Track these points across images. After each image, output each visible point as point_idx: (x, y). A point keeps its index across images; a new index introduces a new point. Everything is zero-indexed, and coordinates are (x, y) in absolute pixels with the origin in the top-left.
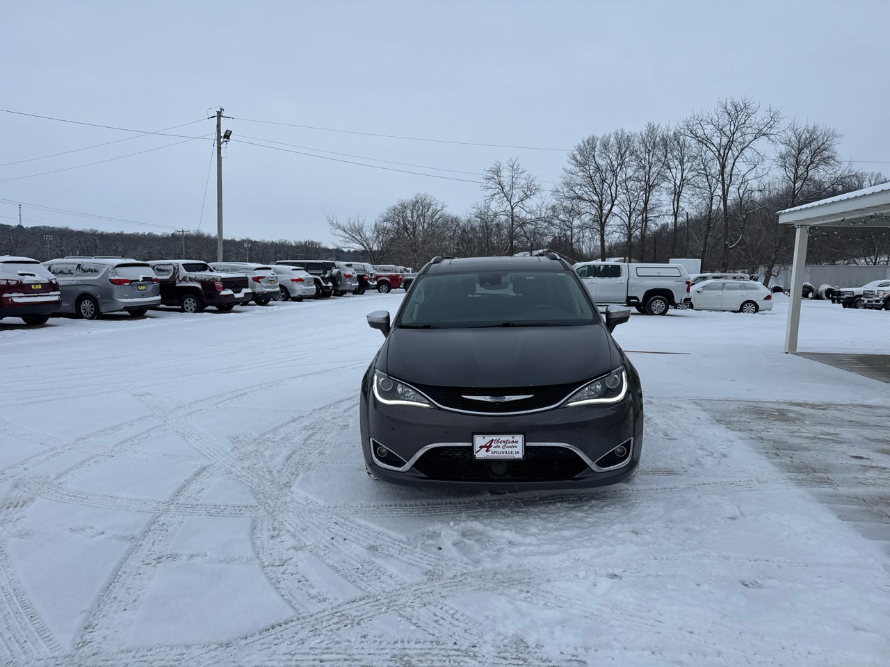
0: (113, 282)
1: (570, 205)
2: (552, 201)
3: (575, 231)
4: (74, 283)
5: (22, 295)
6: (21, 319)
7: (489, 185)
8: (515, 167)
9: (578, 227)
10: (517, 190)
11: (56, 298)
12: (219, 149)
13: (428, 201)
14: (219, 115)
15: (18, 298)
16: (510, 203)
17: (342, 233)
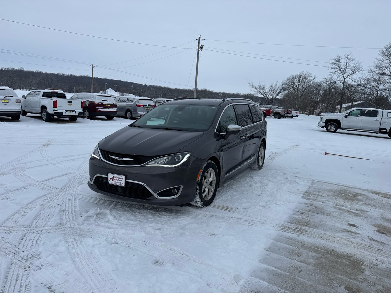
0: (137, 106)
1: (378, 78)
2: (367, 75)
3: (380, 92)
4: (125, 105)
5: (103, 108)
6: (106, 117)
7: (333, 66)
8: (349, 58)
9: (382, 90)
10: (348, 70)
11: (115, 110)
12: (198, 53)
13: (308, 75)
14: (199, 38)
15: (101, 109)
16: (344, 76)
17: (254, 90)
